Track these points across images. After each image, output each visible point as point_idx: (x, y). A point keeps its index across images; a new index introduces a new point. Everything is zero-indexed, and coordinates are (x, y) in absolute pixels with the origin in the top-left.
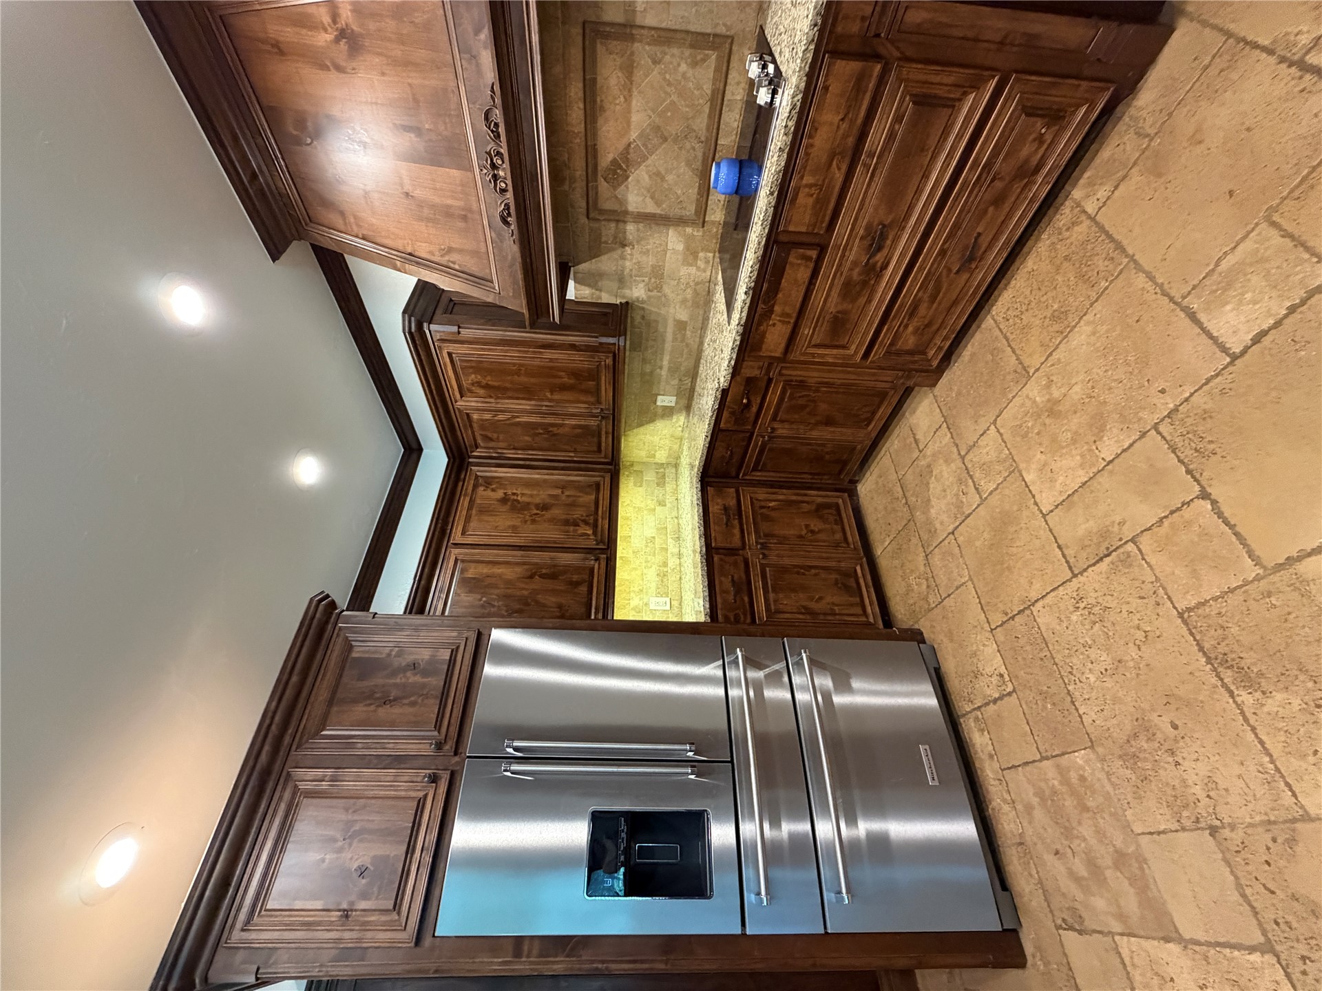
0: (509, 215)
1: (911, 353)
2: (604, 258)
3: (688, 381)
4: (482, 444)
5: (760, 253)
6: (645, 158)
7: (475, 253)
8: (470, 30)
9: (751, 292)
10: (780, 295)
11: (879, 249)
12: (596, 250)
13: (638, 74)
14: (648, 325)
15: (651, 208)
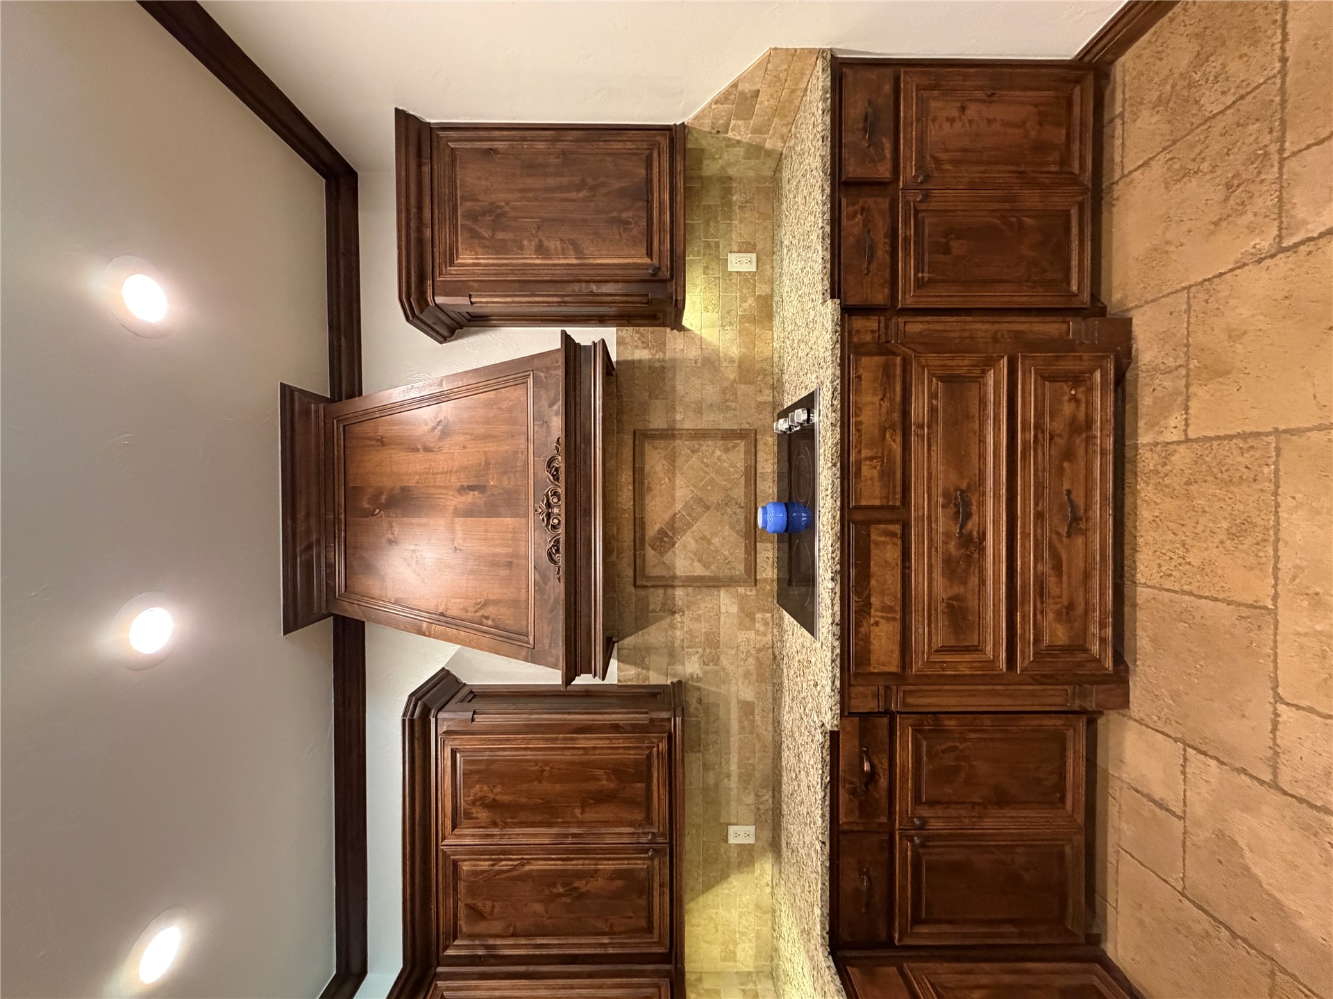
0: (558, 551)
1: (1068, 649)
2: (652, 629)
3: (768, 796)
4: (464, 930)
5: (838, 528)
6: (690, 526)
7: (514, 603)
8: (546, 404)
9: (838, 577)
10: (873, 582)
11: (968, 516)
12: (642, 623)
13: (679, 462)
14: (707, 711)
15: (699, 571)
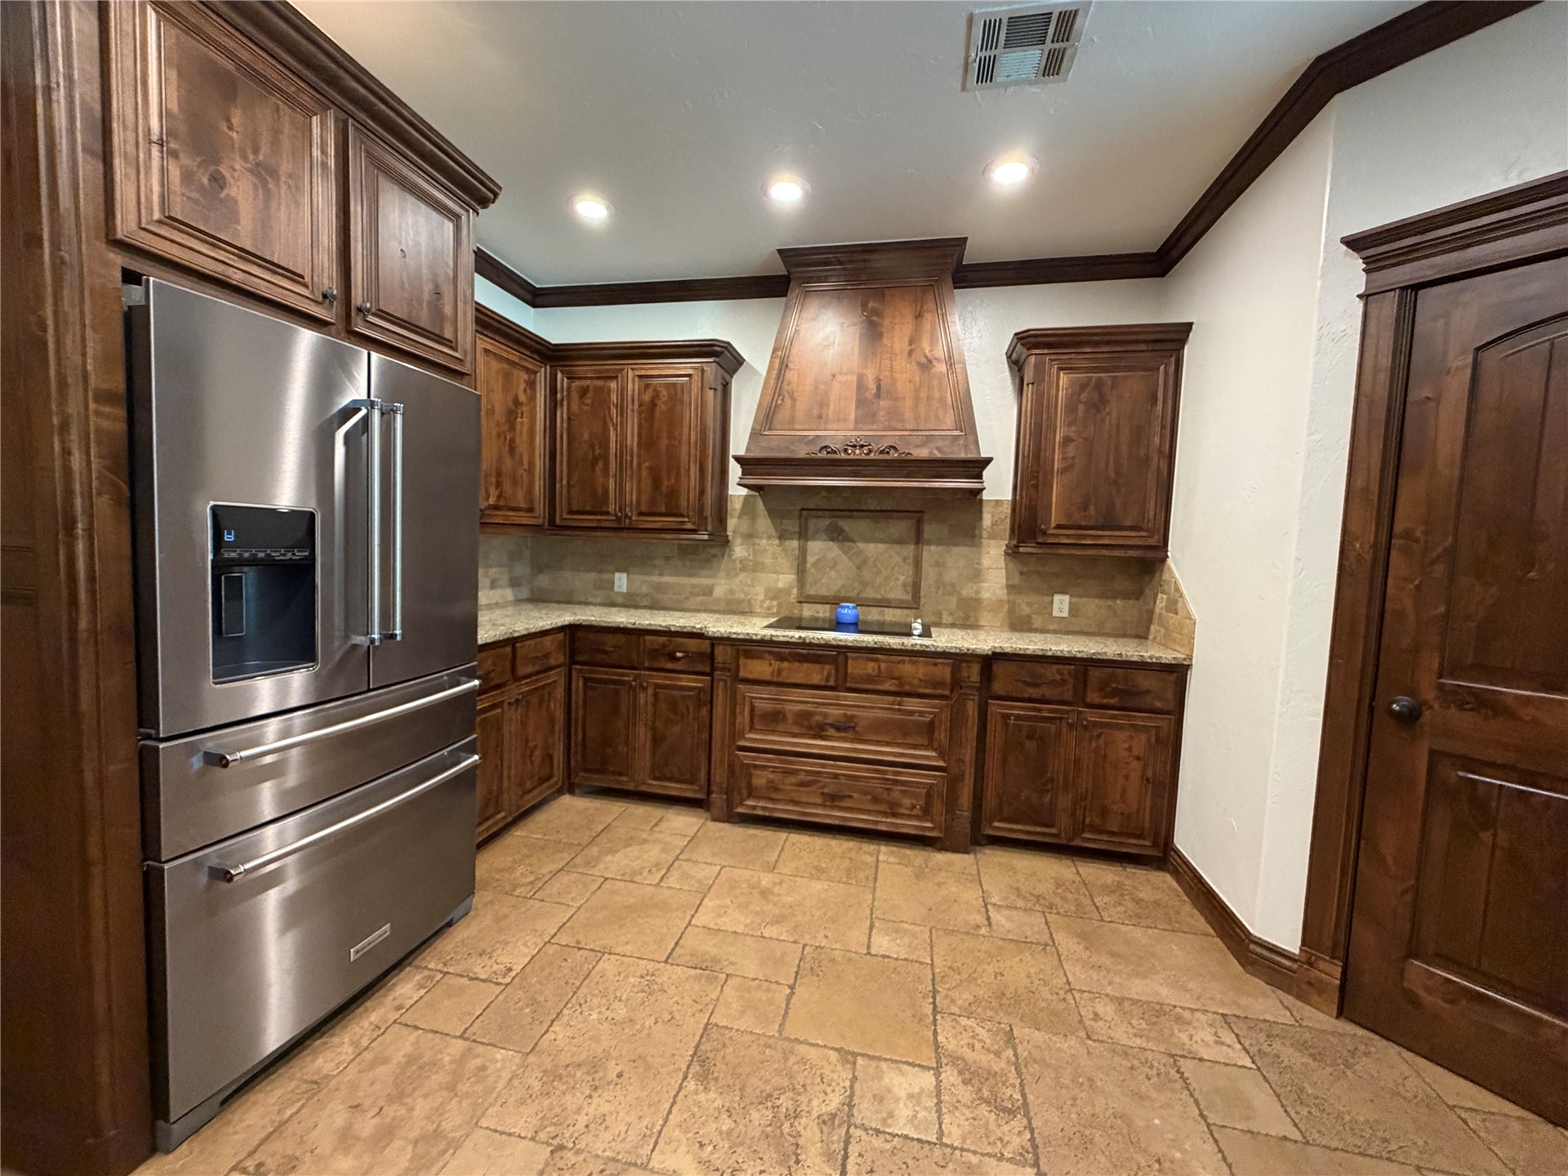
0: (828, 453)
1: (749, 785)
2: (769, 521)
3: (645, 603)
4: (573, 384)
6: (846, 553)
7: (792, 420)
8: (938, 445)
9: (801, 641)
10: (797, 664)
11: (838, 729)
12: (773, 513)
13: (897, 547)
14: (707, 561)
15: (811, 559)
